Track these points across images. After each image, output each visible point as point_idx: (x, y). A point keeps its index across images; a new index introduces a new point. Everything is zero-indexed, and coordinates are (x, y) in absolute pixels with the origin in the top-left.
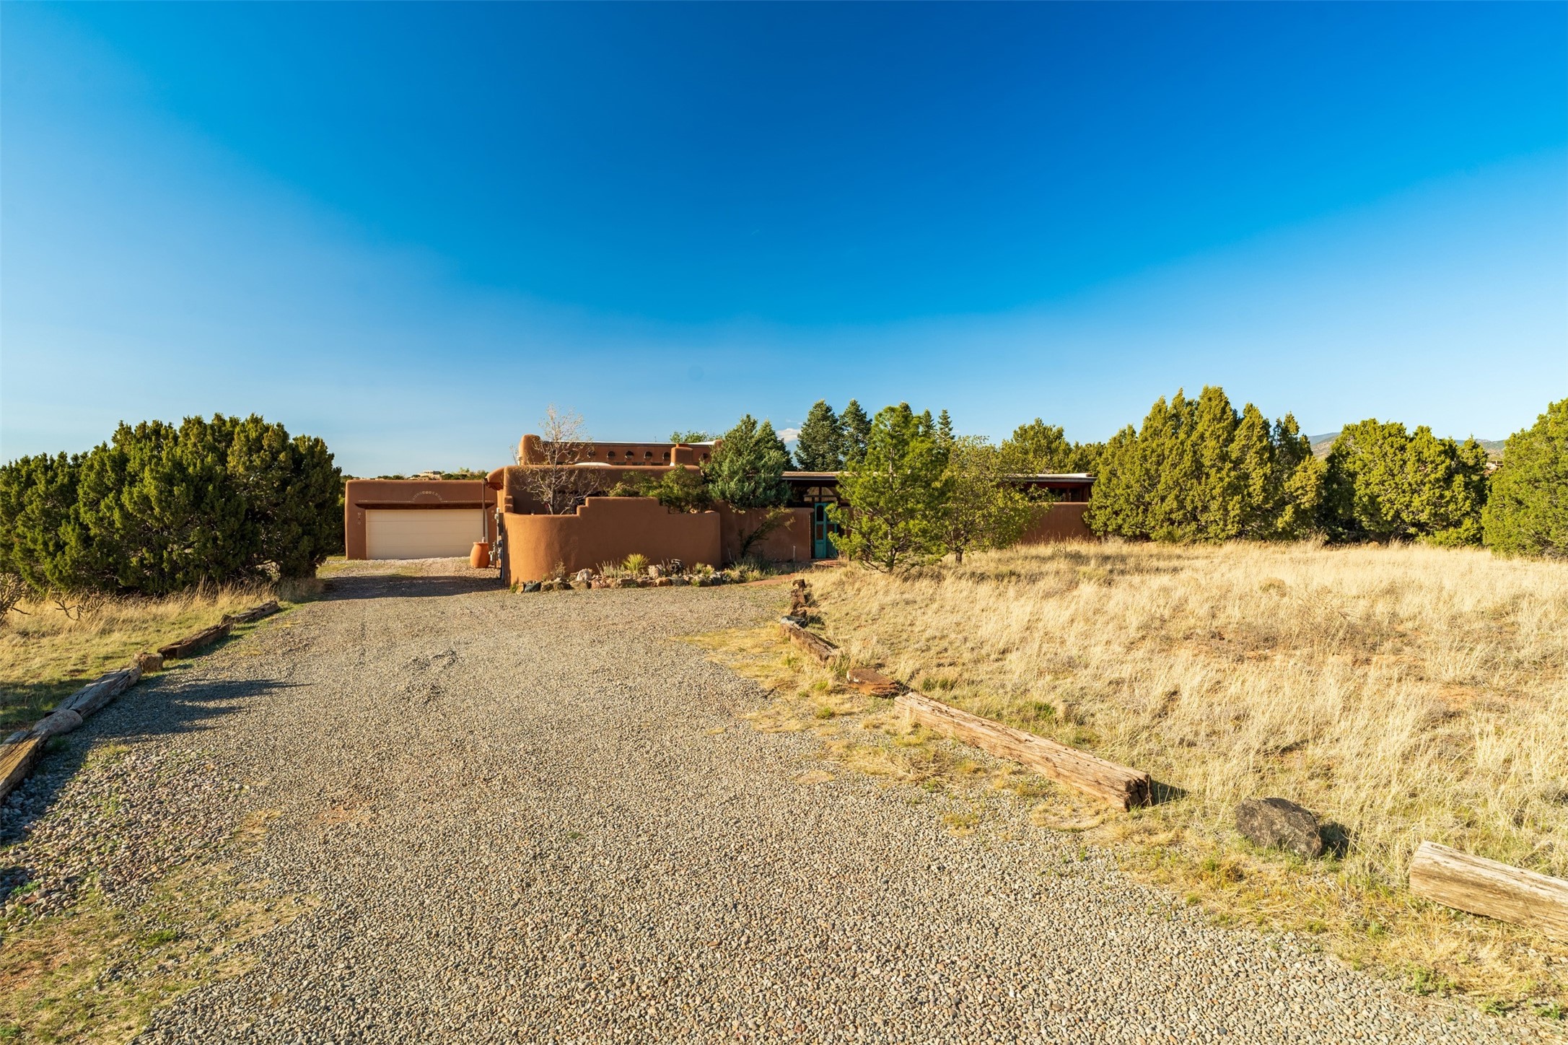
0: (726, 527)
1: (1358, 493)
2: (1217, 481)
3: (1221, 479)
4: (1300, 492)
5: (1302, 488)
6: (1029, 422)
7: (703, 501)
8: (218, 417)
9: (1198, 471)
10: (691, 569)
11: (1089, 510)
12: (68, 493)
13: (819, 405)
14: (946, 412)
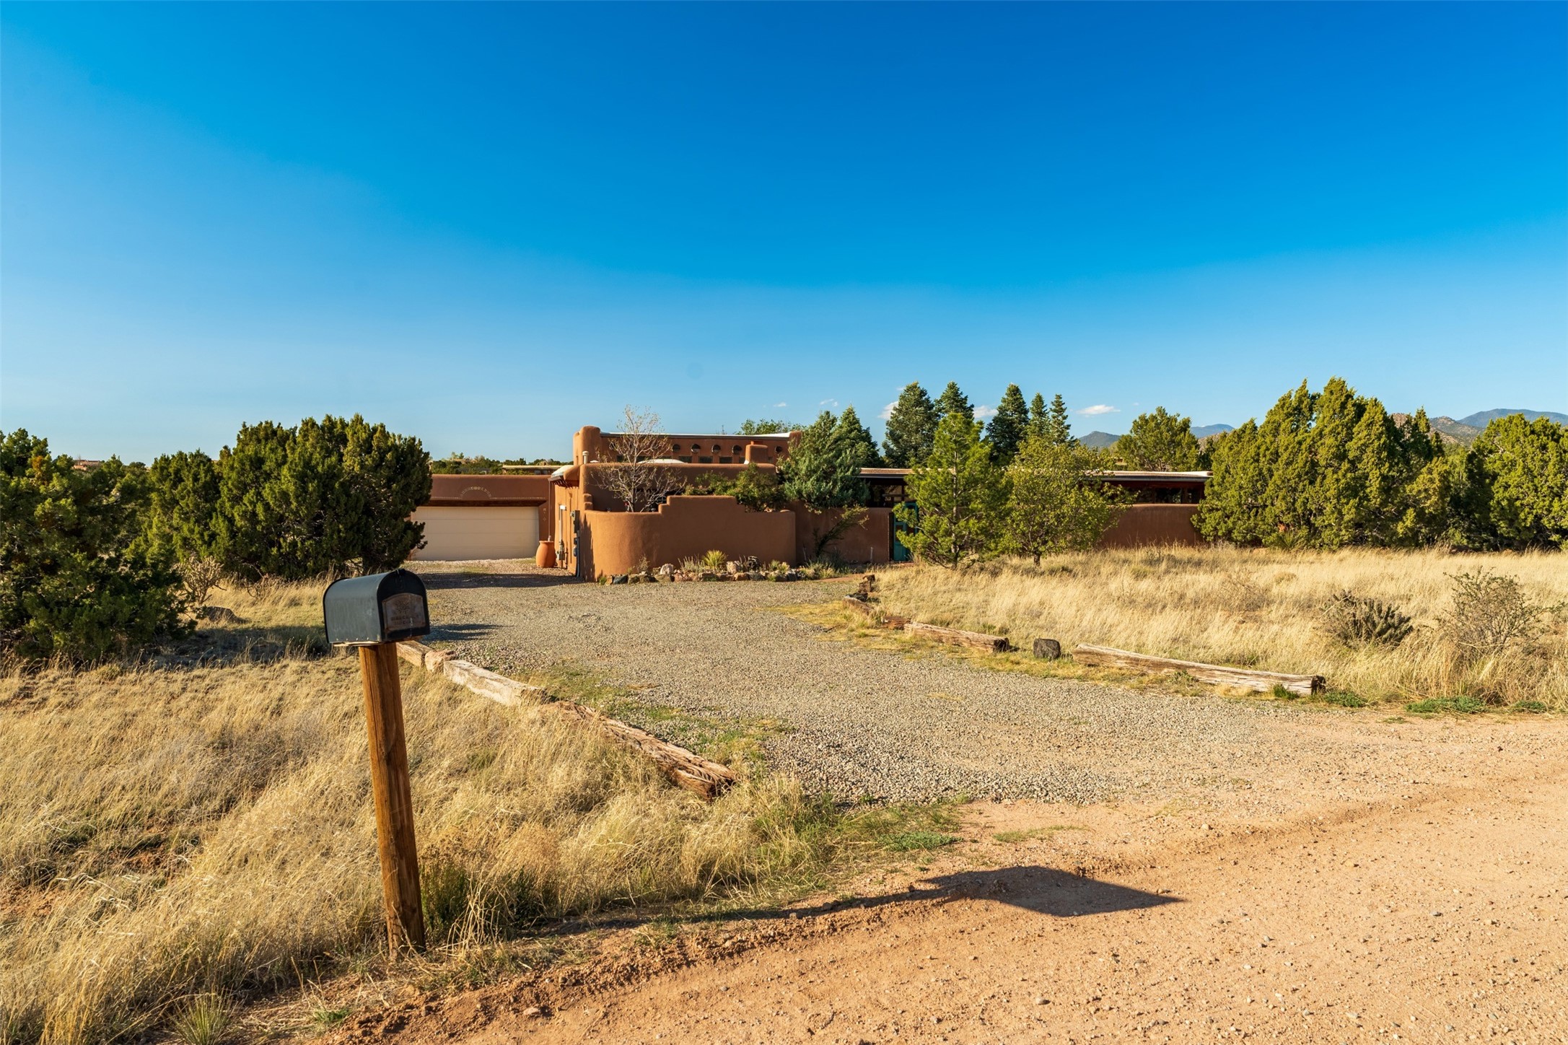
0: (801, 526)
1: (1496, 496)
2: (1332, 482)
3: (1338, 480)
4: (1423, 495)
5: (1426, 490)
6: (1151, 411)
7: (778, 500)
8: (328, 418)
9: (1312, 472)
10: (767, 566)
11: (1199, 513)
12: (210, 489)
13: (912, 388)
14: (1059, 397)
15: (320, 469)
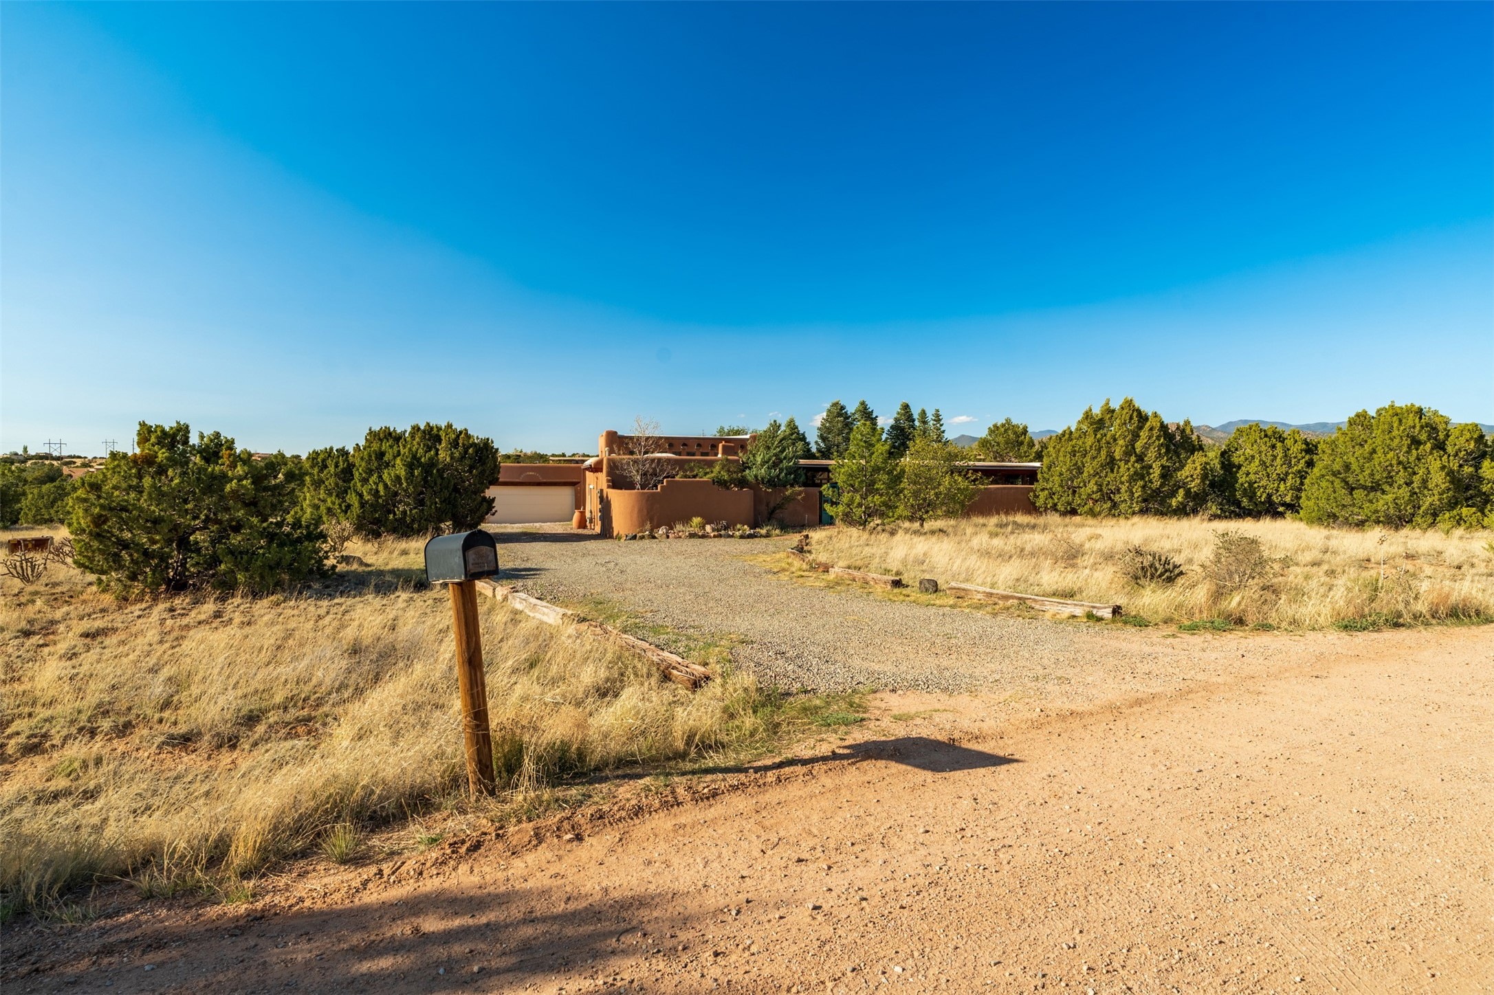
0: (757, 500)
1: (1240, 480)
2: (1125, 470)
3: (1129, 469)
4: (1189, 479)
5: (1191, 476)
6: (1001, 421)
7: (742, 483)
8: (428, 424)
9: (1111, 463)
10: (734, 528)
11: (1034, 491)
12: (347, 473)
13: (835, 405)
14: (938, 411)
15: (423, 460)
